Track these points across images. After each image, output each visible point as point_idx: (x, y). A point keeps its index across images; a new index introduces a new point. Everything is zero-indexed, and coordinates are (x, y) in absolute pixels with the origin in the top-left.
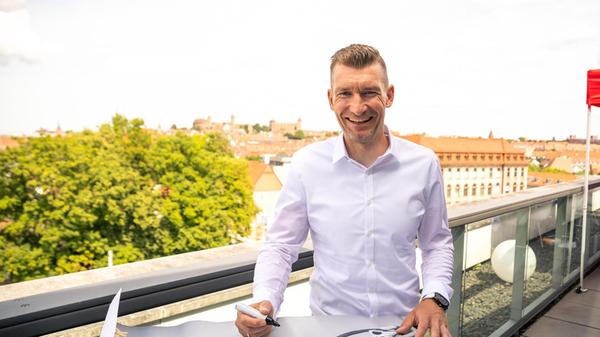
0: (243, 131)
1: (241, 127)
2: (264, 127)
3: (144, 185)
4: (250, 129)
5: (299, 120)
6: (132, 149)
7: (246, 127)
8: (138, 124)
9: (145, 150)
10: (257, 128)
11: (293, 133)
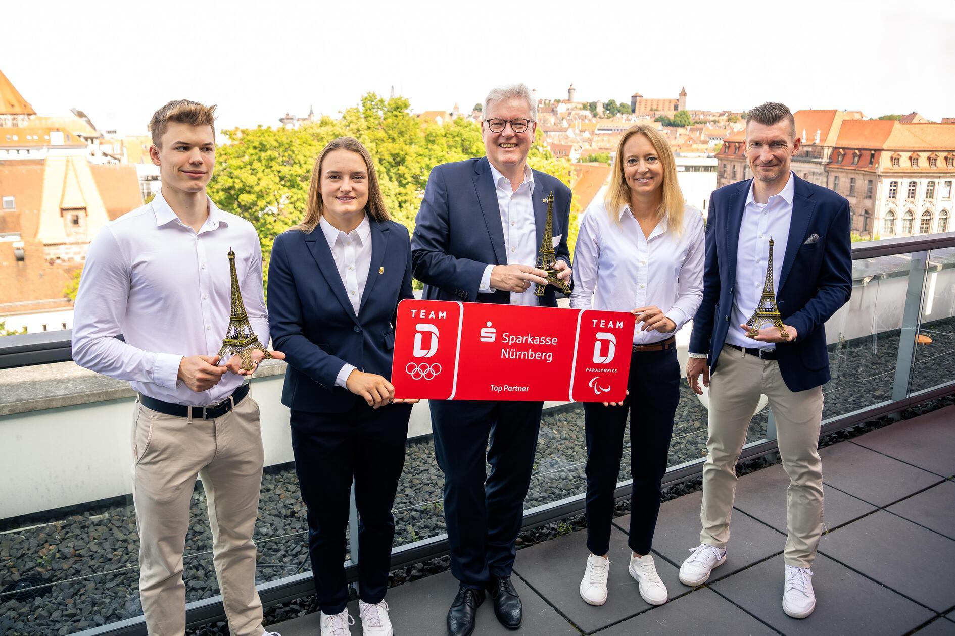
0: (587, 113)
1: (584, 107)
2: (622, 105)
3: (405, 202)
4: (600, 109)
5: (683, 94)
6: (389, 145)
7: (592, 107)
8: (398, 107)
9: (407, 148)
10: (610, 108)
11: (671, 114)
